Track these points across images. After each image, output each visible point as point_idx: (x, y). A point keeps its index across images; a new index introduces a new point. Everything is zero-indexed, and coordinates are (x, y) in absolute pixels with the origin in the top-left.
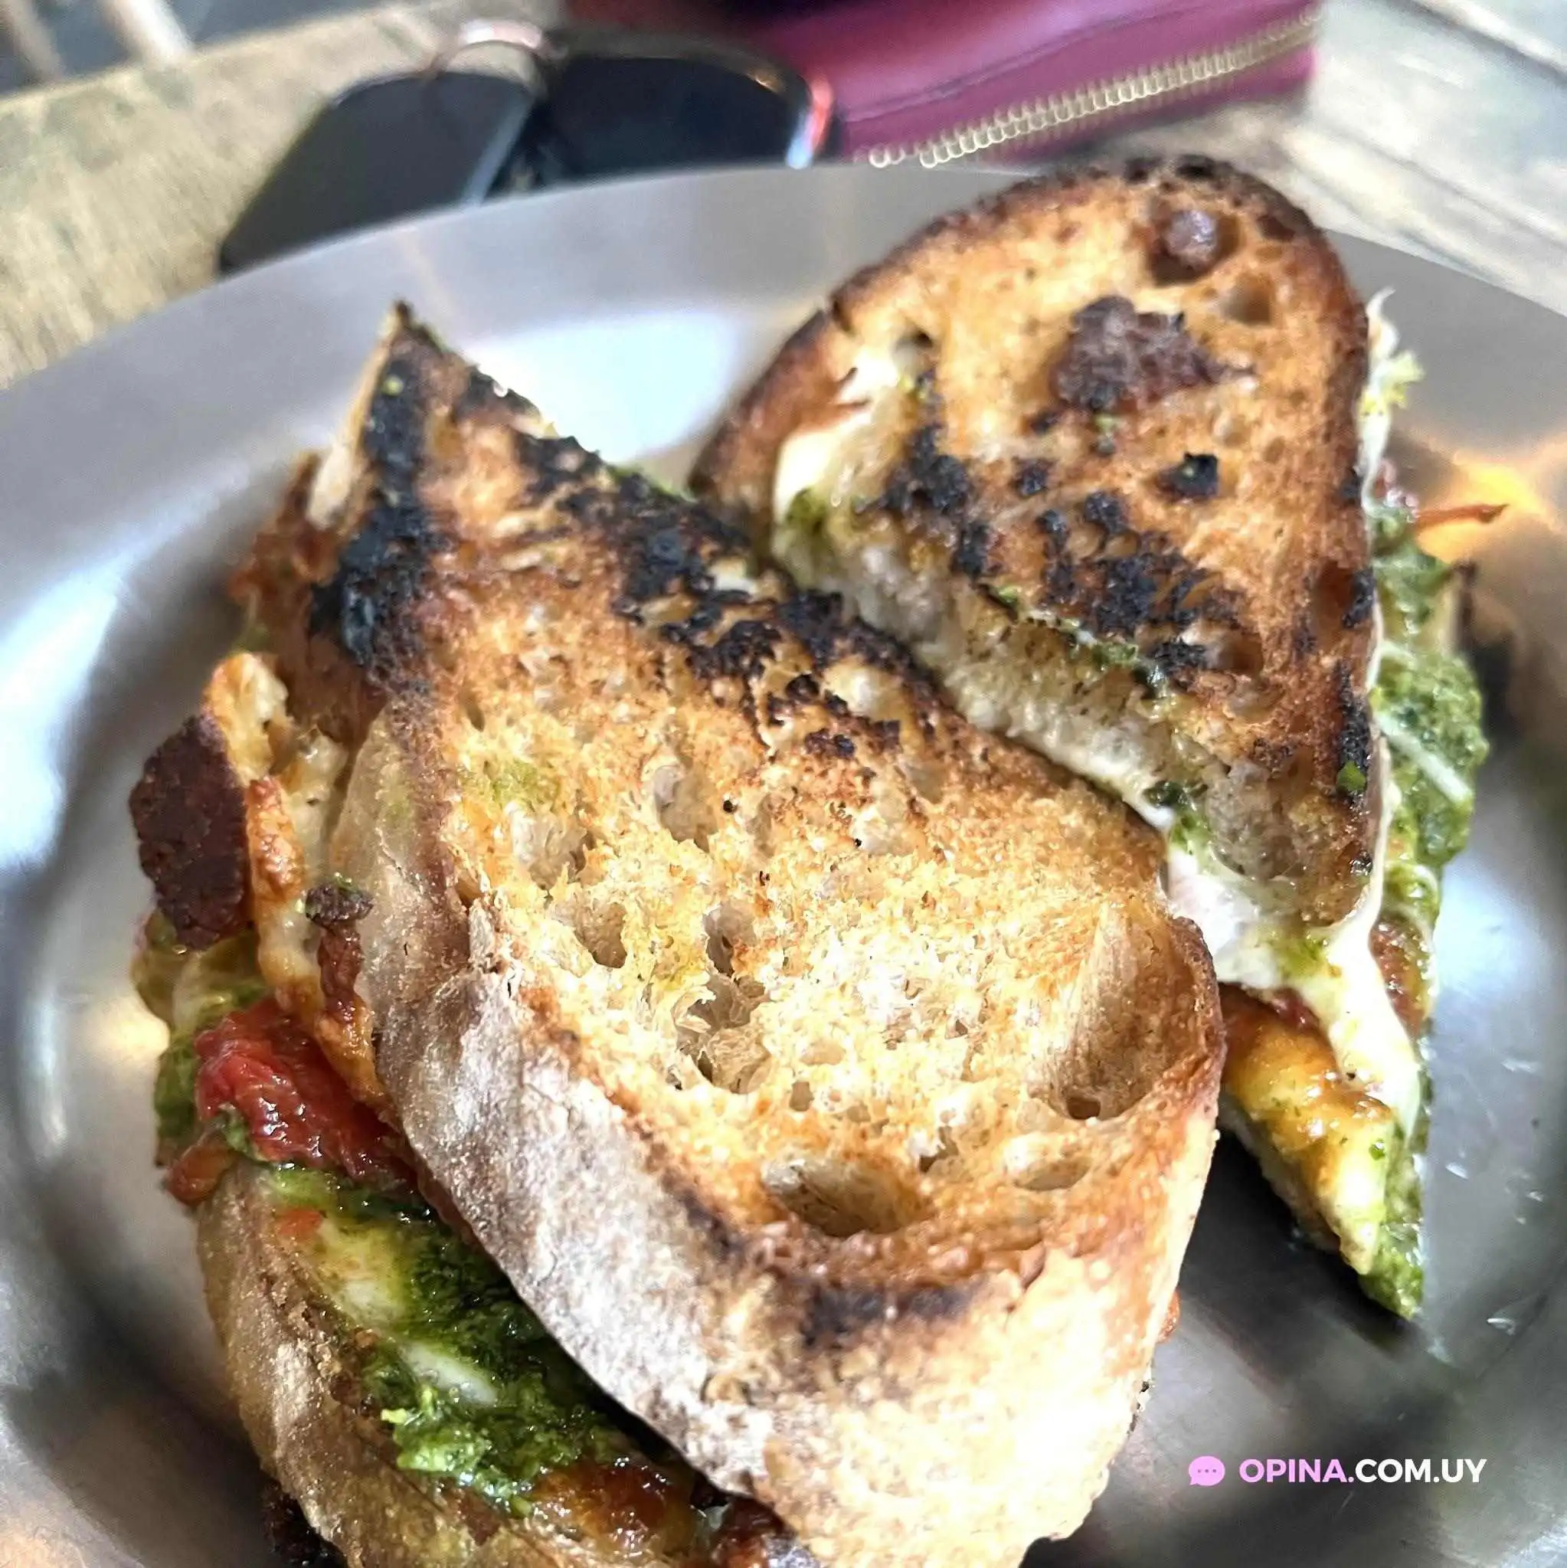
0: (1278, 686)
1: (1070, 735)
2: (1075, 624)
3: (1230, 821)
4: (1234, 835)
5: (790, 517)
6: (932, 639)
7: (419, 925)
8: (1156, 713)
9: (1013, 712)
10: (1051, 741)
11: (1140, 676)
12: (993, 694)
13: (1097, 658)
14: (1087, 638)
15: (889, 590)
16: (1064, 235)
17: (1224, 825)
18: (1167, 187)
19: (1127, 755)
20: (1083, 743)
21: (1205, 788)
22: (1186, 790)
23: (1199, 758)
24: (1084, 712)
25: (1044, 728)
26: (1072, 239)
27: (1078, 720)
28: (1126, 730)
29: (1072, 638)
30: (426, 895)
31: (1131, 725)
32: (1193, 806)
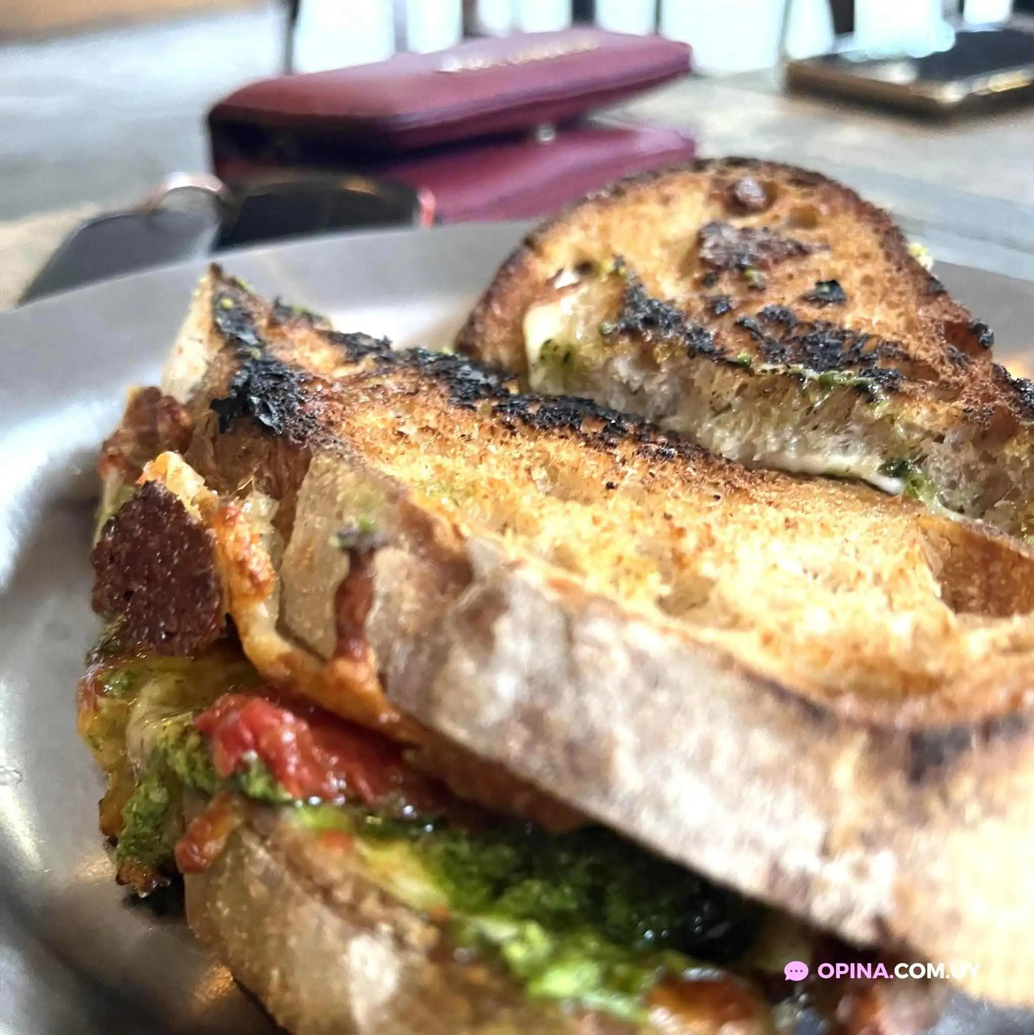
0: (956, 384)
1: (805, 447)
2: (801, 366)
3: (948, 475)
4: (953, 485)
5: (542, 358)
6: (674, 413)
7: (409, 576)
8: (877, 413)
9: (757, 441)
10: (791, 457)
11: (861, 389)
12: (738, 433)
13: (823, 385)
14: (811, 373)
15: (635, 386)
16: (666, 200)
17: (944, 479)
18: (722, 172)
19: (855, 449)
20: (818, 450)
21: (924, 458)
22: (910, 461)
23: (916, 436)
24: (815, 428)
25: (783, 448)
26: (671, 202)
27: (811, 435)
28: (851, 432)
29: (799, 376)
30: (413, 550)
31: (855, 427)
32: (919, 471)
